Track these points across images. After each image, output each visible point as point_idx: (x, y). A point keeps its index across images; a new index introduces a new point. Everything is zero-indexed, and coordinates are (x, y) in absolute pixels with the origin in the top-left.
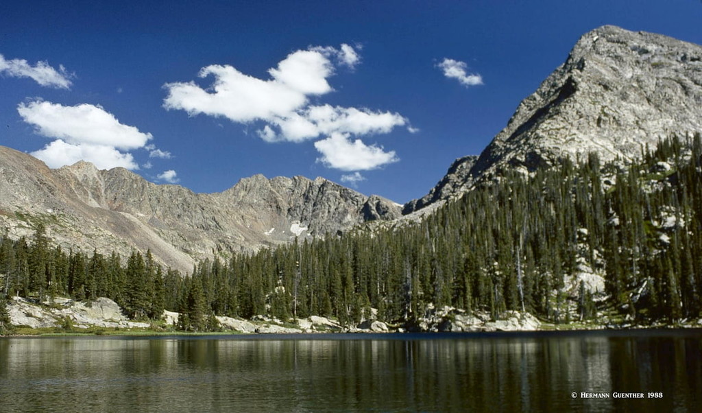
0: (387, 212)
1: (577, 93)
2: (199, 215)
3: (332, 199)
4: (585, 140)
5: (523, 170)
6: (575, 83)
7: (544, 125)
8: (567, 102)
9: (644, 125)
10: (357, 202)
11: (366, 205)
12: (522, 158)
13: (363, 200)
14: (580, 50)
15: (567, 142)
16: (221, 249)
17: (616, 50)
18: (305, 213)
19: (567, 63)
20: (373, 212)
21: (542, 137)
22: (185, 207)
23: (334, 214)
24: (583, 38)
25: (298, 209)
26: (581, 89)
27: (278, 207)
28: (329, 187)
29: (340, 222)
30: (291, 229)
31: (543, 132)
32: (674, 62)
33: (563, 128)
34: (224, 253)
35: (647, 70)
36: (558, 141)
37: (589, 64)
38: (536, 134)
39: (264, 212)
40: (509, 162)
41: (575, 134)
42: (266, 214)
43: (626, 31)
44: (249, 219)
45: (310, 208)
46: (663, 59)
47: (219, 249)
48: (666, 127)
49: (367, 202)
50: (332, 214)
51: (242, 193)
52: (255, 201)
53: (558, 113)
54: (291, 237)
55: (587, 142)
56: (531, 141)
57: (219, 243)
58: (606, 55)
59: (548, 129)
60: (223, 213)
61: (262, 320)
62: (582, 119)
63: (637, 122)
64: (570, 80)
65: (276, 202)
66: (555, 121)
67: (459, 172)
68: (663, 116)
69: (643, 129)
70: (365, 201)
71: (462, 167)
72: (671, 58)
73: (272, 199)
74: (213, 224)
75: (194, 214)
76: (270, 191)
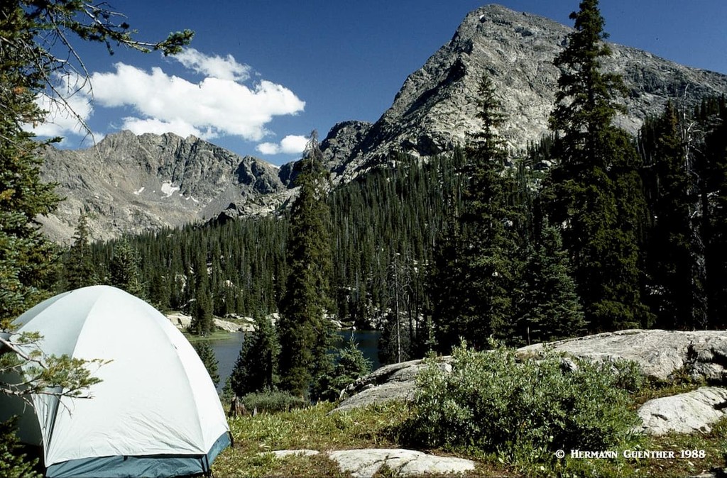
0: (263, 173)
1: (466, 77)
2: (64, 173)
3: (206, 158)
4: (473, 125)
5: (415, 154)
6: (464, 66)
7: (434, 109)
8: (456, 86)
9: (526, 111)
10: (232, 162)
11: (242, 165)
12: (414, 141)
13: (238, 160)
14: (466, 28)
15: (456, 127)
16: (89, 210)
17: (502, 33)
18: (177, 173)
19: (454, 40)
20: (249, 173)
21: (433, 121)
22: (49, 164)
23: (208, 174)
24: (470, 16)
25: (169, 168)
26: (469, 73)
27: (148, 166)
28: (203, 146)
29: (214, 183)
30: (162, 189)
31: (434, 116)
32: (555, 46)
33: (453, 112)
34: (93, 214)
35: (531, 54)
36: (449, 126)
37: (477, 46)
38: (426, 118)
39: (132, 170)
40: (401, 145)
41: (464, 119)
42: (134, 173)
43: (511, 11)
44: (117, 177)
45: (183, 167)
46: (545, 43)
47: (87, 210)
48: (546, 113)
49: (242, 163)
50: (205, 174)
51: (109, 150)
52: (123, 158)
53: (448, 97)
54: (162, 197)
55: (474, 127)
56: (423, 125)
57: (86, 203)
58: (492, 38)
59: (439, 113)
60: (90, 171)
61: (235, 318)
62: (470, 104)
63: (520, 109)
64: (459, 63)
65: (145, 159)
66: (445, 105)
67: (340, 137)
68: (544, 102)
69: (526, 115)
70: (240, 161)
71: (342, 131)
72: (553, 42)
73: (141, 156)
74: (79, 182)
75: (58, 172)
76: (139, 148)
